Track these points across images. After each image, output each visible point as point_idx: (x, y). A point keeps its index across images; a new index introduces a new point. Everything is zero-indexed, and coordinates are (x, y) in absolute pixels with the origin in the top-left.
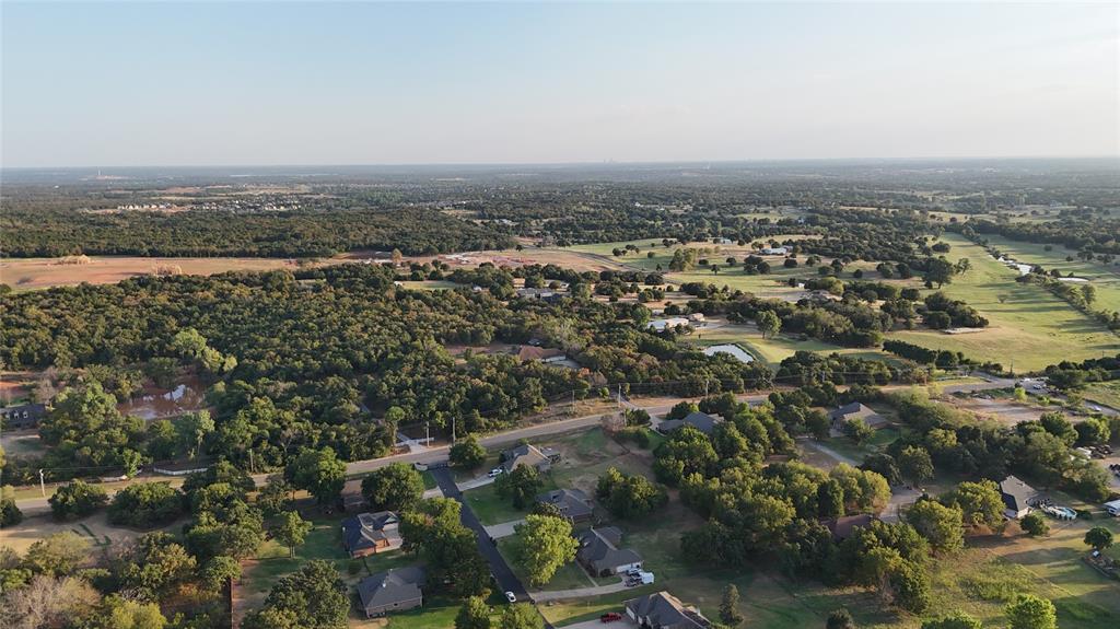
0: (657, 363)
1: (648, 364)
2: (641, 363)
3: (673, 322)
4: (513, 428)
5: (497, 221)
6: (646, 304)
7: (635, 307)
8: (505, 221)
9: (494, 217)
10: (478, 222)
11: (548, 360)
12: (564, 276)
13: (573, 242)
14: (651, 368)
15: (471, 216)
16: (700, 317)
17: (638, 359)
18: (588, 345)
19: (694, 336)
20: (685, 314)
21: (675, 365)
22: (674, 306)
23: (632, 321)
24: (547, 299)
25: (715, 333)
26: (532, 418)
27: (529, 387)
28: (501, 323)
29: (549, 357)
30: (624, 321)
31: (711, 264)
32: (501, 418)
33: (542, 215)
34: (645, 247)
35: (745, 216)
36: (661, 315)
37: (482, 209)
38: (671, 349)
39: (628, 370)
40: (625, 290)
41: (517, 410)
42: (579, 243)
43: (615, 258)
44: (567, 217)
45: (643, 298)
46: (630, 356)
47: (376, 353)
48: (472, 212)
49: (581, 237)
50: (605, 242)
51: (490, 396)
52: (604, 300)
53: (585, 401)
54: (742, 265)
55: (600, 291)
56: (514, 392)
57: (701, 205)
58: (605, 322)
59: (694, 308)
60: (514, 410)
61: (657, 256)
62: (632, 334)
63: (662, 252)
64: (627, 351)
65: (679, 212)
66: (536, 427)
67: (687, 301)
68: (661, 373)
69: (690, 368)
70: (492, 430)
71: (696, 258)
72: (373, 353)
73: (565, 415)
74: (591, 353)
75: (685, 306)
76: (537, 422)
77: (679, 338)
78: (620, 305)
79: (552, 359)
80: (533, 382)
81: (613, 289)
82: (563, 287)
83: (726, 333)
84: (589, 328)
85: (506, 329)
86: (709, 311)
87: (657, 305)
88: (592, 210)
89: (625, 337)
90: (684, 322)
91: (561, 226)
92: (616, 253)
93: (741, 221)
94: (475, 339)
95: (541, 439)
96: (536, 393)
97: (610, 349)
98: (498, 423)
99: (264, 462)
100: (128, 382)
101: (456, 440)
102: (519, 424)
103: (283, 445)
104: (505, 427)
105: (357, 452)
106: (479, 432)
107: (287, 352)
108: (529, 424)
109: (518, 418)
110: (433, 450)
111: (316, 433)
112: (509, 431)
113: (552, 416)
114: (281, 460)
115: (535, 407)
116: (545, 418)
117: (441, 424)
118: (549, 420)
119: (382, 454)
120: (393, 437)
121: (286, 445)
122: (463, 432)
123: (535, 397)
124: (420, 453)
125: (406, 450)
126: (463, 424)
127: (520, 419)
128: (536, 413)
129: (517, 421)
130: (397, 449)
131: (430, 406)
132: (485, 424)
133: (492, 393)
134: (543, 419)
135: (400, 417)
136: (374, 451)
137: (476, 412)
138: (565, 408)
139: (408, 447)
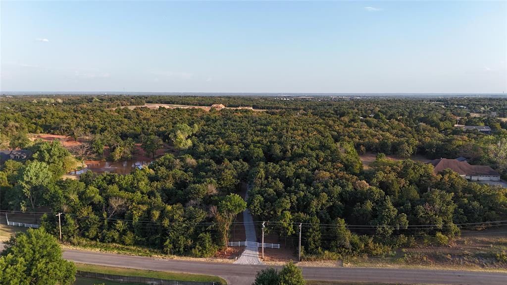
4: (393, 259)
5: (456, 106)
8: (462, 107)
10: (443, 106)
11: (474, 178)
27: (432, 202)
28: (427, 139)
29: (477, 175)
32: (381, 240)
41: (407, 233)
47: (292, 149)
48: (441, 103)
51: (369, 205)
60: (402, 231)
66: (435, 267)
70: (360, 255)
72: (289, 147)
73: (491, 258)
76: (438, 259)
79: (481, 178)
80: (442, 197)
85: (430, 145)
96: (442, 213)
98: (371, 245)
99: (76, 232)
100: (123, 148)
101: (302, 257)
102: (406, 255)
103: (105, 216)
104: (381, 254)
105: (174, 242)
106: (340, 253)
107: (232, 142)
108: (422, 259)
109: (406, 246)
110: (265, 263)
111: (140, 209)
112: (387, 263)
113: (468, 255)
114: (95, 233)
115: (439, 234)
116: (453, 256)
117: (288, 229)
118: (460, 260)
119: (203, 253)
120: (225, 232)
121: (108, 216)
122: (317, 248)
123: (441, 219)
124: (247, 262)
125: (237, 254)
126: (318, 235)
127: (408, 247)
128: (439, 245)
129: (404, 250)
130: (229, 249)
131: (283, 202)
132: (352, 243)
133: (374, 201)
134: (449, 256)
135: (238, 209)
136: (196, 245)
137: (342, 222)
138: (492, 246)
139: (243, 250)
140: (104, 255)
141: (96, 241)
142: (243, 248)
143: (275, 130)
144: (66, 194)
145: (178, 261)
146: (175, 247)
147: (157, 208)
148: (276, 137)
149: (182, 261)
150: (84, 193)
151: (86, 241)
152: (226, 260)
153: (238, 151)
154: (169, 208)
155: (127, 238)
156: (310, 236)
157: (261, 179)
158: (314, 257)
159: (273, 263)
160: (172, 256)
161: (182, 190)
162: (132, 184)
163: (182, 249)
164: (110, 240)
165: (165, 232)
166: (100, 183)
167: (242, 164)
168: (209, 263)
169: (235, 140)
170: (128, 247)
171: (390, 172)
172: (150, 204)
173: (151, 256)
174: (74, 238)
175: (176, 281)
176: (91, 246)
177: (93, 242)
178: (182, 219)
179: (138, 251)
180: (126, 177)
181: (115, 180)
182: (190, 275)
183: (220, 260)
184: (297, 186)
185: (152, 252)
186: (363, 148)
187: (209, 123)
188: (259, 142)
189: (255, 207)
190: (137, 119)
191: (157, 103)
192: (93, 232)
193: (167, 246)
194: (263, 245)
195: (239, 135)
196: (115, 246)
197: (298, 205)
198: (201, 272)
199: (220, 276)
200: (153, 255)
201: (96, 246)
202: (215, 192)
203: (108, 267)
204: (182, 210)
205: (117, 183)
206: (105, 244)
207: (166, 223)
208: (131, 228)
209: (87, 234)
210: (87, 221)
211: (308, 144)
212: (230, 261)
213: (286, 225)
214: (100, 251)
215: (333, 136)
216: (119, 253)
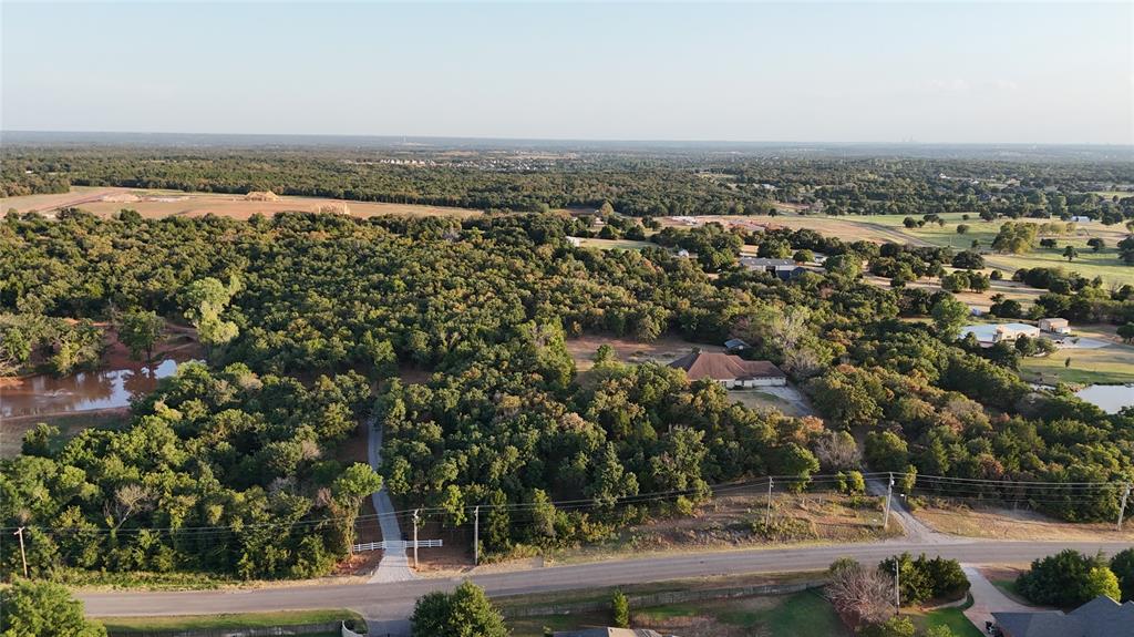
0: (984, 418)
1: (961, 419)
2: (946, 415)
3: (1010, 331)
4: (616, 546)
5: (756, 186)
6: (956, 296)
7: (937, 298)
8: (767, 186)
9: (754, 181)
10: (733, 186)
11: (748, 384)
12: (822, 246)
13: (850, 211)
14: (970, 432)
15: (728, 180)
16: (1061, 325)
17: (940, 404)
18: (836, 362)
19: (1056, 359)
20: (1031, 318)
21: (1032, 429)
22: (1010, 303)
23: (929, 322)
24: (785, 275)
25: (1099, 360)
26: (665, 525)
27: (673, 449)
28: (685, 304)
29: (753, 376)
30: (914, 321)
31: (1061, 245)
32: (597, 516)
33: (815, 182)
34: (953, 221)
35: (1100, 194)
36: (984, 316)
37: (742, 172)
38: (1013, 387)
39: (916, 429)
40: (919, 271)
41: (637, 502)
42: (858, 213)
43: (907, 231)
44: (847, 184)
45: (950, 284)
46: (924, 396)
47: (449, 338)
48: (731, 177)
49: (861, 205)
50: (894, 213)
51: (582, 461)
52: (883, 283)
53: (803, 497)
54: (1115, 251)
55: (876, 270)
56: (637, 456)
57: (1031, 180)
58: (878, 319)
59: (1050, 308)
60: (630, 500)
61: (970, 231)
62: (930, 348)
63: (977, 226)
64: (919, 381)
65: (1001, 186)
66: (672, 553)
67: (1037, 297)
68: (1000, 451)
69: (1068, 440)
70: (569, 544)
71: (1036, 238)
72: (443, 336)
73: (746, 530)
74: (836, 382)
75: (1032, 305)
76: (677, 538)
77: (1024, 362)
78: (908, 292)
79: (758, 382)
80: (688, 437)
81: (898, 267)
82: (815, 261)
83: (1121, 360)
84: (844, 329)
85: (689, 317)
86: (1080, 315)
87: (974, 298)
88: (882, 179)
89: (914, 353)
90: (1032, 332)
91: (835, 194)
92: (909, 224)
93: (1095, 199)
94: (629, 328)
95: (666, 599)
96: (685, 466)
97: (881, 373)
98: (585, 527)
99: (56, 558)
100: (77, 346)
101: (481, 559)
102: (634, 537)
103: (110, 522)
104: (600, 540)
105: (257, 558)
106: (539, 545)
107: (324, 322)
108: (656, 541)
109: (635, 522)
110: (421, 576)
111: (181, 504)
112: (608, 553)
113: (716, 528)
114: (95, 556)
115: (682, 499)
116: (697, 532)
117: (455, 515)
118: (705, 538)
119: (311, 571)
120: (347, 531)
121: (116, 522)
122: (503, 540)
123: (684, 476)
124: (390, 579)
125: (370, 564)
126: (504, 521)
127: (639, 524)
128: (680, 516)
129: (632, 529)
130: (356, 557)
131: (445, 469)
132: (556, 527)
133: (590, 454)
134: (692, 533)
135: (368, 488)
136: (296, 558)
137: (541, 495)
138: (749, 510)
139: (380, 557)
140: (125, 596)
141: (100, 570)
142: (379, 553)
143: (410, 286)
144: (23, 488)
145: (269, 591)
146: (257, 565)
147: (217, 499)
148: (414, 308)
149: (276, 590)
150: (55, 480)
151: (80, 573)
152: (354, 579)
153: (341, 349)
154: (240, 497)
155: (162, 560)
156: (491, 524)
157: (399, 417)
158: (500, 555)
159: (434, 575)
160: (257, 582)
161: (251, 454)
162: (147, 449)
163: (271, 568)
164: (128, 566)
165: (236, 542)
166: (79, 456)
167: (355, 379)
168: (326, 588)
169: (330, 319)
170: (166, 575)
171: (617, 390)
172: (199, 492)
173: (216, 588)
174: (53, 569)
175: (278, 627)
176: (91, 581)
177: (95, 574)
178: (267, 516)
179: (189, 580)
180: (134, 439)
181: (112, 446)
182: (298, 612)
183: (343, 580)
184: (466, 431)
185: (215, 579)
186: (577, 326)
187: (259, 262)
188: (382, 321)
189: (397, 482)
190: (82, 256)
191: (101, 185)
192: (90, 555)
193: (244, 566)
194: (416, 544)
195: (335, 301)
196: (141, 577)
197: (469, 470)
198: (316, 605)
199: (349, 609)
200: (220, 586)
201: (101, 580)
202: (316, 453)
203: (142, 618)
204: (265, 498)
205: (118, 452)
206: (119, 576)
207: (238, 525)
208: (166, 540)
209: (80, 560)
210: (75, 536)
211: (480, 326)
212: (362, 580)
213: (452, 509)
214: (114, 588)
215: (523, 299)
216: (153, 589)
